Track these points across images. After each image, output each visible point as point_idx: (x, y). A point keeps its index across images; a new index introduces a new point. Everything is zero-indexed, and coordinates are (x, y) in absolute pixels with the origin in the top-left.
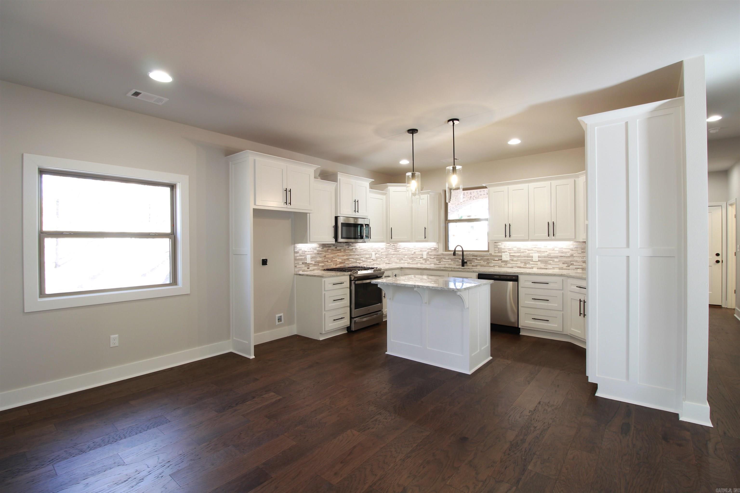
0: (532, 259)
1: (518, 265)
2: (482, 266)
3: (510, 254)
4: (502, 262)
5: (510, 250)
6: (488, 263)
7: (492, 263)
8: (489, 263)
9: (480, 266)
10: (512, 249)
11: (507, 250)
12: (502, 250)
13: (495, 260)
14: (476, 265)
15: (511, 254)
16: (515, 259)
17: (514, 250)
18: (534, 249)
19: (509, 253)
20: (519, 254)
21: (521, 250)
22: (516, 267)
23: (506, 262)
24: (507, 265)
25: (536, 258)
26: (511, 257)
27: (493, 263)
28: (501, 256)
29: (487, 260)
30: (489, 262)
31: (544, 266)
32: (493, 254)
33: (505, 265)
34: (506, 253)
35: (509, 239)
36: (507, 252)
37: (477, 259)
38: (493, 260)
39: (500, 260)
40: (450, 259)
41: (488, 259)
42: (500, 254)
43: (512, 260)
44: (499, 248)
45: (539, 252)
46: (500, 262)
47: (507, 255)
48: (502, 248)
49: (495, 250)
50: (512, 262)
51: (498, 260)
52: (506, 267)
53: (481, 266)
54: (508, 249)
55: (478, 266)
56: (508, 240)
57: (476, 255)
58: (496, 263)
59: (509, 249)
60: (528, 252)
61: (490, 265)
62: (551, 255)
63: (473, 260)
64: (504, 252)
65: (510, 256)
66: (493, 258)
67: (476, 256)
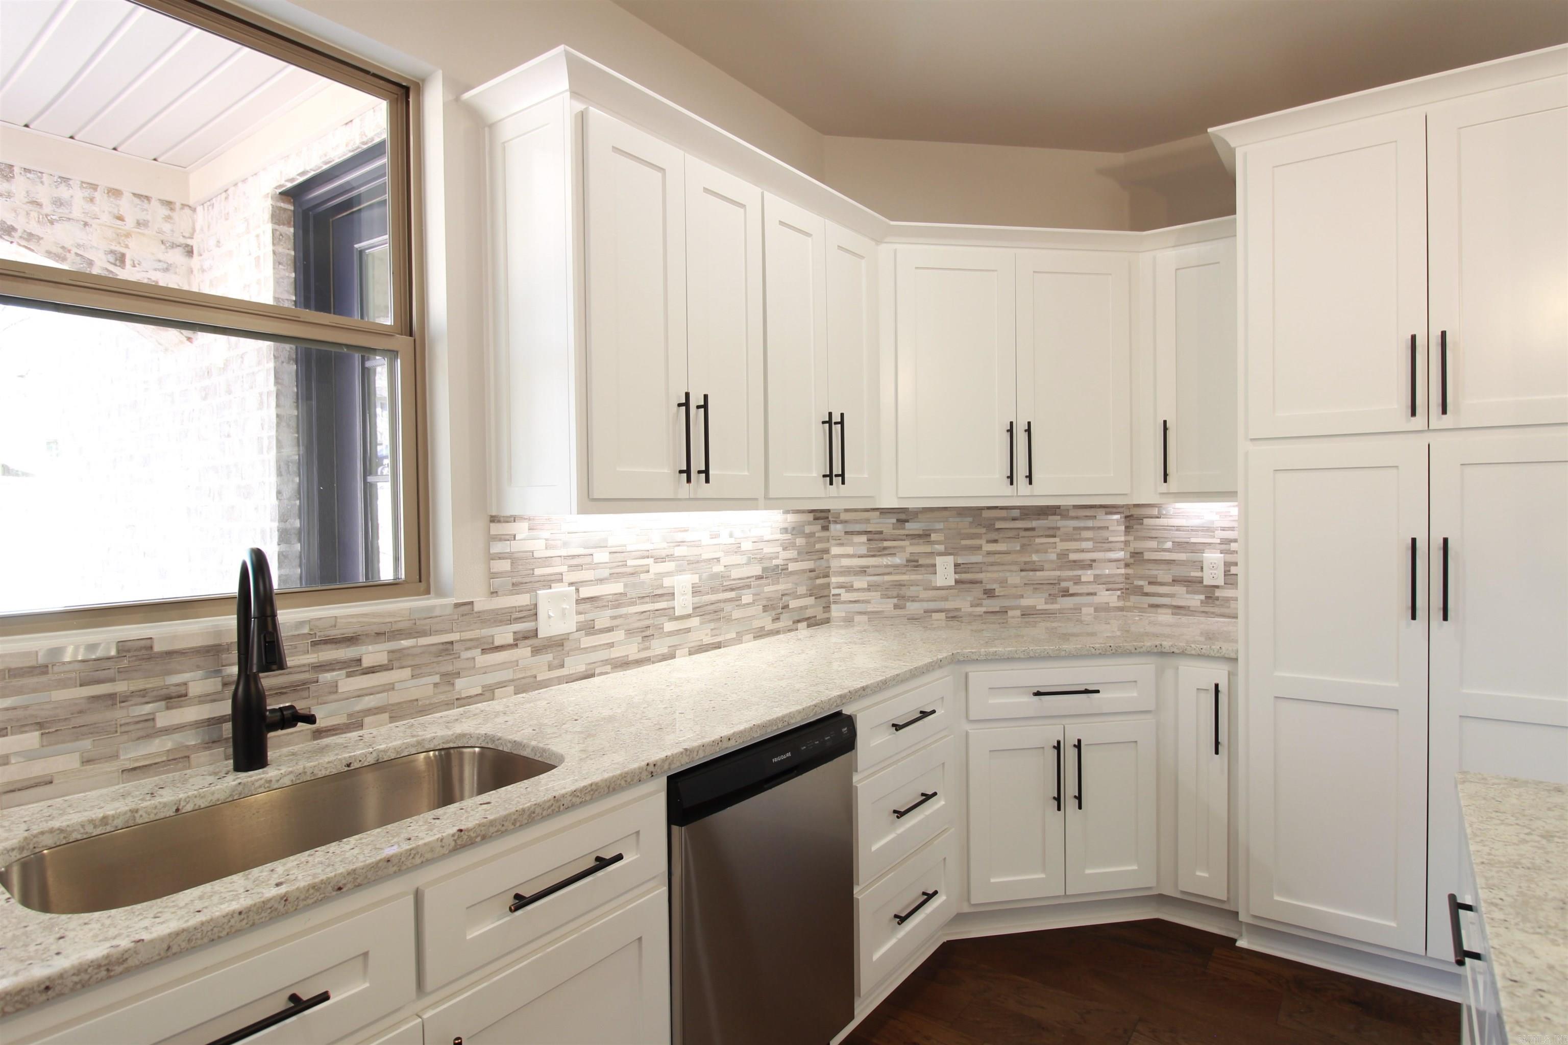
0: (670, 604)
1: (616, 653)
2: (396, 712)
3: (577, 590)
4: (536, 651)
5: (576, 562)
6: (449, 678)
7: (473, 669)
8: (458, 675)
9: (386, 716)
10: (588, 560)
11: (564, 569)
12: (538, 572)
13: (497, 643)
14: (350, 716)
15: (585, 592)
16: (603, 619)
17: (596, 561)
18: (679, 551)
19: (573, 588)
20: (617, 587)
21: (629, 563)
22: (608, 668)
23: (558, 644)
24: (562, 666)
25: (683, 603)
26: (582, 607)
27: (485, 670)
28: (532, 613)
29: (439, 654)
30: (449, 668)
31: (712, 636)
32: (483, 603)
33: (551, 668)
34: (557, 588)
35: (692, 496)
36: (561, 581)
37: (354, 667)
38: (484, 651)
39: (526, 638)
40: (21, 727)
41: (452, 643)
42: (523, 600)
43: (588, 628)
44: (512, 558)
45: (693, 563)
46: (523, 652)
47: (563, 596)
48: (536, 555)
49: (493, 575)
50: (587, 641)
51: (515, 640)
52: (561, 680)
53: (393, 719)
54: (566, 557)
55: (367, 720)
56: (690, 499)
57: (349, 632)
58: (503, 666)
59: (573, 557)
60: (656, 568)
61: (465, 685)
62: (733, 577)
63: (328, 676)
64: (548, 582)
65: (579, 601)
66: (485, 632)
67: (351, 640)
